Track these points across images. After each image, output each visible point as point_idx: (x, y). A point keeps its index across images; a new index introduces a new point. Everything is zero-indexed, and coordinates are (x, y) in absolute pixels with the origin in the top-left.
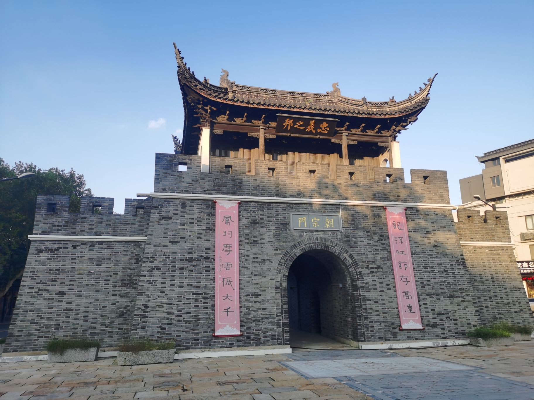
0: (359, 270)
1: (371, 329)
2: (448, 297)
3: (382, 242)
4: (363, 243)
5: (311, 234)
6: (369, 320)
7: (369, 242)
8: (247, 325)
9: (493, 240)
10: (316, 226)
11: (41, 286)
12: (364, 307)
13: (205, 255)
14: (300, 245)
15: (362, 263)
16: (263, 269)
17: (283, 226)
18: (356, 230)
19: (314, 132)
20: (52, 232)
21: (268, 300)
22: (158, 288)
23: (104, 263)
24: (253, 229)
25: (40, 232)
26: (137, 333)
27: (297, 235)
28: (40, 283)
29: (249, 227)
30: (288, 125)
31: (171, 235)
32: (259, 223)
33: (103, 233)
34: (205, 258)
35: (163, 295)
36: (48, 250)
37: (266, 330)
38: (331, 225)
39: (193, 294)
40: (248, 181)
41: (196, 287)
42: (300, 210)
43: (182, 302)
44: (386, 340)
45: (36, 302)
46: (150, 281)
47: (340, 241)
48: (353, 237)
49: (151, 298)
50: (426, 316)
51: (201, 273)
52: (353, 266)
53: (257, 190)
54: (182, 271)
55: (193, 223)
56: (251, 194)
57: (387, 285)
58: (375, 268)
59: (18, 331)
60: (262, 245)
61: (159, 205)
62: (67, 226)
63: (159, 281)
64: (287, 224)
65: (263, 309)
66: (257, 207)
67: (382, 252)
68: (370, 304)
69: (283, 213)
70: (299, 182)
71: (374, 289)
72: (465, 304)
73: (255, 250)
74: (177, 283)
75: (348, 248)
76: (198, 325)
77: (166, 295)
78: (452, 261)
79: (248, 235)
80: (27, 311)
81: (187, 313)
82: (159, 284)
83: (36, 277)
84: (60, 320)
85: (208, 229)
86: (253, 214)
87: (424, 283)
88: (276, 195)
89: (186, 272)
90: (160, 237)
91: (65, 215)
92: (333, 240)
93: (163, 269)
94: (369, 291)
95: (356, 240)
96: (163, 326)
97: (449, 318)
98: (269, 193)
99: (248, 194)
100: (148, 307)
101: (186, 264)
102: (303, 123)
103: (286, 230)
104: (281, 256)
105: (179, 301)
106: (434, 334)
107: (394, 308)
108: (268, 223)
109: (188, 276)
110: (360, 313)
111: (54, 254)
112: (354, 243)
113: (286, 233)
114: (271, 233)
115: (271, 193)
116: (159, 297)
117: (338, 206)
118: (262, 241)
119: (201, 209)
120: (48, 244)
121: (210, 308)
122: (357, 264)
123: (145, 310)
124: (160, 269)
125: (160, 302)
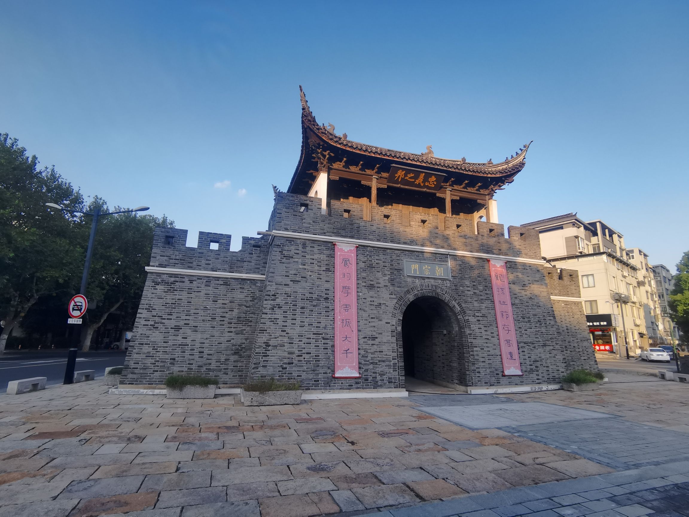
0: (467, 318)
1: (478, 375)
2: (542, 346)
3: (486, 292)
4: (469, 293)
5: (423, 281)
6: (476, 366)
7: (476, 291)
8: (365, 367)
9: (567, 295)
10: (427, 274)
11: (157, 319)
12: (471, 353)
13: (325, 296)
14: (413, 291)
15: (469, 312)
16: (380, 313)
17: (397, 272)
18: (463, 279)
19: (422, 185)
20: (169, 265)
21: (384, 343)
22: (279, 326)
23: (220, 299)
24: (370, 273)
25: (157, 264)
26: (258, 371)
27: (410, 281)
28: (156, 316)
29: (366, 270)
30: (399, 176)
31: (292, 274)
32: (375, 267)
33: (220, 269)
34: (325, 299)
35: (284, 334)
36: (165, 283)
37: (382, 373)
38: (441, 273)
39: (313, 334)
40: (365, 226)
41: (317, 327)
42: (413, 257)
43: (303, 342)
44: (491, 385)
45: (152, 335)
46: (272, 319)
47: (449, 289)
48: (460, 286)
49: (273, 336)
50: (524, 363)
51: (321, 313)
52: (461, 313)
53: (373, 235)
54: (302, 311)
55: (314, 263)
56: (368, 239)
57: (491, 333)
58: (481, 316)
59: (134, 363)
60: (378, 289)
61: (281, 244)
62: (184, 260)
63: (281, 319)
64: (401, 270)
65: (379, 352)
66: (373, 252)
67: (487, 302)
68: (477, 351)
69: (397, 260)
70: (412, 231)
71: (480, 337)
73: (372, 293)
74: (298, 322)
75: (456, 297)
76: (318, 366)
78: (544, 312)
79: (365, 278)
80: (143, 344)
81: (307, 353)
82: (281, 323)
83: (152, 309)
84: (175, 355)
85: (328, 270)
86: (370, 259)
87: (522, 332)
88: (391, 241)
89: (307, 311)
90: (281, 276)
91: (182, 249)
92: (442, 287)
93: (284, 307)
94: (476, 339)
95: (463, 289)
96: (284, 366)
97: (543, 365)
98: (385, 239)
99: (365, 239)
100: (270, 346)
101: (307, 304)
102: (413, 175)
103: (400, 276)
104: (396, 301)
105: (299, 341)
106: (530, 380)
107: (498, 355)
108: (383, 268)
109: (309, 315)
110: (468, 359)
111: (170, 288)
112: (462, 292)
113: (400, 278)
114: (387, 278)
115: (386, 239)
116: (281, 336)
117: (447, 256)
118: (378, 285)
119: (321, 250)
120: (165, 277)
121: (329, 349)
122: (465, 312)
123: (266, 348)
124: (282, 307)
125: (281, 341)
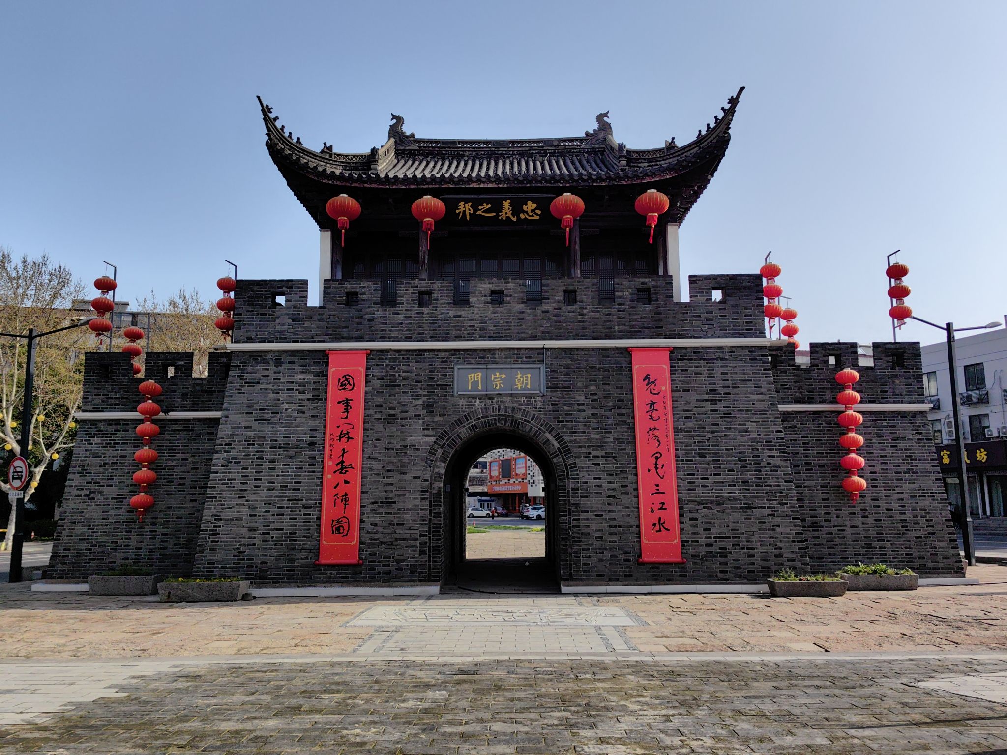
0: (571, 461)
1: (584, 561)
2: (741, 508)
3: (619, 411)
4: (583, 415)
5: (488, 401)
6: (583, 545)
7: (595, 411)
8: (371, 550)
10: (498, 388)
11: (93, 487)
13: (309, 440)
14: (468, 420)
15: (579, 449)
16: (404, 461)
17: (441, 389)
18: (571, 391)
19: (515, 219)
20: (107, 408)
21: (408, 509)
22: (235, 490)
24: (390, 396)
25: (91, 408)
26: (203, 557)
27: (465, 403)
28: (91, 483)
29: (383, 392)
30: (464, 212)
31: (257, 410)
32: (400, 386)
33: (178, 407)
34: (309, 444)
35: (241, 501)
36: (103, 434)
37: (402, 558)
38: (527, 384)
39: (288, 500)
40: (384, 317)
41: (294, 489)
42: (473, 361)
43: (271, 513)
44: (610, 580)
45: (86, 509)
46: (225, 480)
47: (540, 411)
48: (565, 404)
49: (226, 506)
50: (692, 541)
51: (301, 468)
52: (561, 453)
53: (398, 330)
54: (271, 465)
55: (293, 389)
56: (389, 338)
57: (622, 486)
58: (602, 457)
59: (64, 549)
60: (404, 422)
61: (241, 363)
63: (238, 480)
64: (447, 385)
65: (398, 524)
66: (398, 359)
67: (618, 429)
68: (587, 519)
69: (442, 368)
70: (473, 313)
71: (597, 493)
72: (777, 520)
73: (393, 429)
74: (265, 484)
75: (554, 424)
76: (294, 548)
77: (247, 501)
78: (757, 442)
79: (381, 406)
80: (74, 523)
81: (277, 530)
82: (237, 485)
83: (86, 473)
84: (117, 536)
85: (316, 398)
86: (391, 372)
87: (694, 482)
88: (431, 337)
89: (280, 467)
90: (240, 414)
92: (527, 410)
93: (244, 462)
94: (587, 497)
95: (570, 409)
96: (242, 548)
97: (739, 545)
98: (419, 334)
99: (383, 339)
100: (221, 519)
101: (281, 455)
102: (489, 206)
103: (446, 396)
104: (433, 439)
105: (266, 511)
106: (704, 572)
107: (632, 527)
108: (415, 386)
109: (282, 472)
110: (567, 534)
111: (110, 440)
112: (566, 414)
113: (446, 400)
114: (420, 402)
115: (423, 334)
116: (237, 505)
117: (541, 351)
118: (404, 415)
119: (306, 366)
120: (101, 426)
121: (313, 522)
122: (569, 450)
123: (215, 523)
124: (240, 462)
125: (237, 512)
